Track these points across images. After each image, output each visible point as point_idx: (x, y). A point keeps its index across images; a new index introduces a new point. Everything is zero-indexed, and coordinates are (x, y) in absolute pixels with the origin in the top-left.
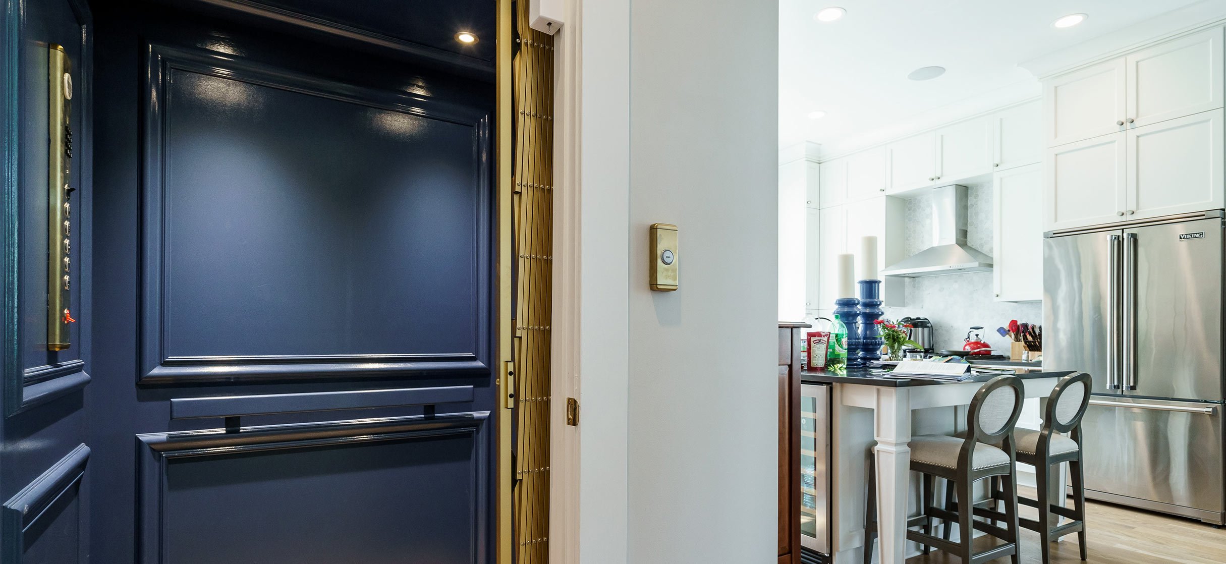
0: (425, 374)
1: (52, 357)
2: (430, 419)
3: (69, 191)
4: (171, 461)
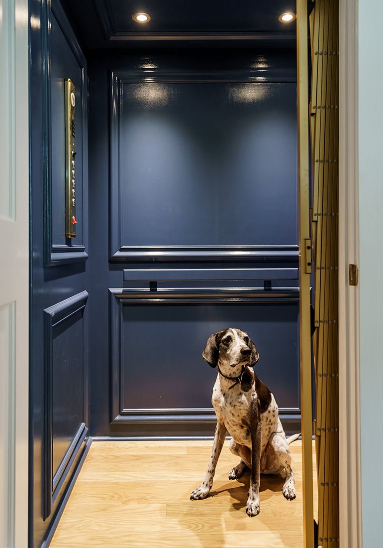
0: (265, 260)
1: (68, 242)
2: (267, 290)
3: (74, 154)
4: (125, 305)
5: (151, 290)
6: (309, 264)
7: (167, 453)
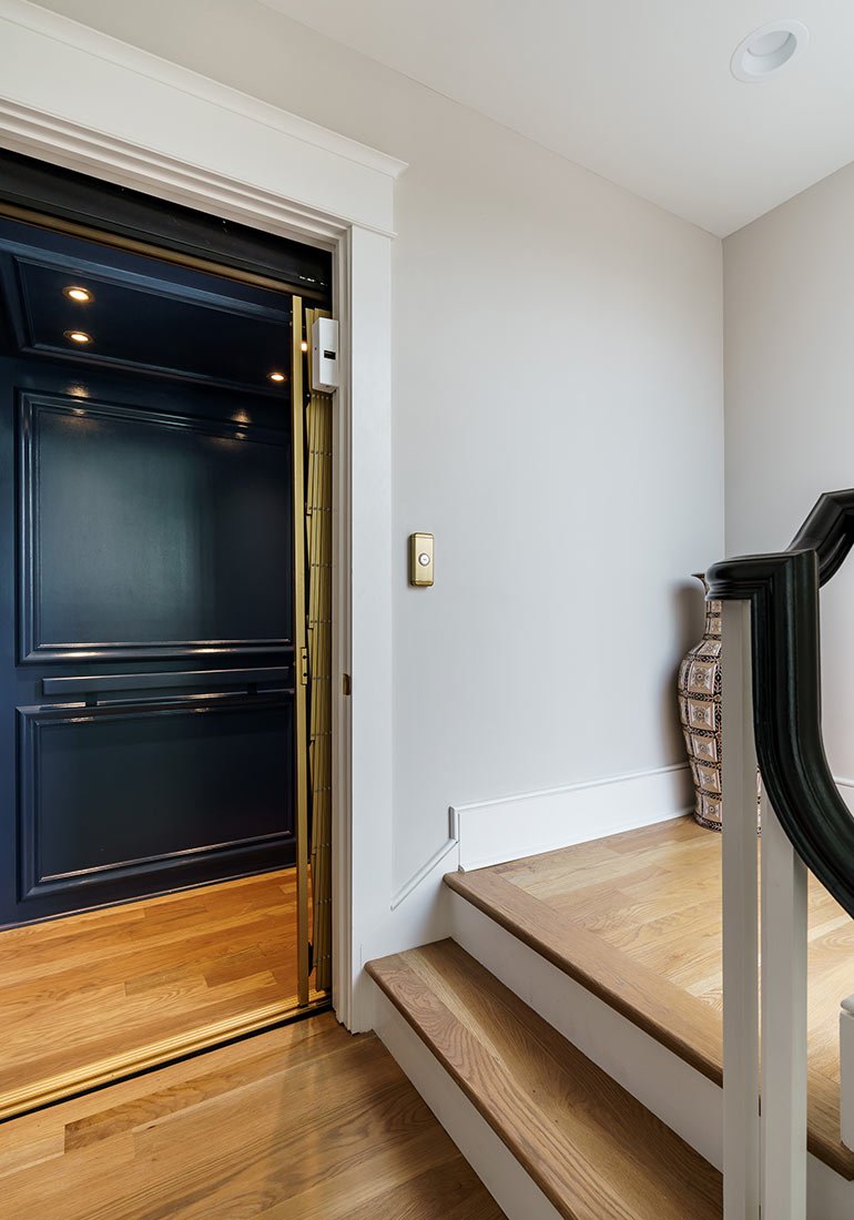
2: (252, 695)
4: (42, 727)
5: (87, 705)
6: (304, 657)
7: (116, 923)
